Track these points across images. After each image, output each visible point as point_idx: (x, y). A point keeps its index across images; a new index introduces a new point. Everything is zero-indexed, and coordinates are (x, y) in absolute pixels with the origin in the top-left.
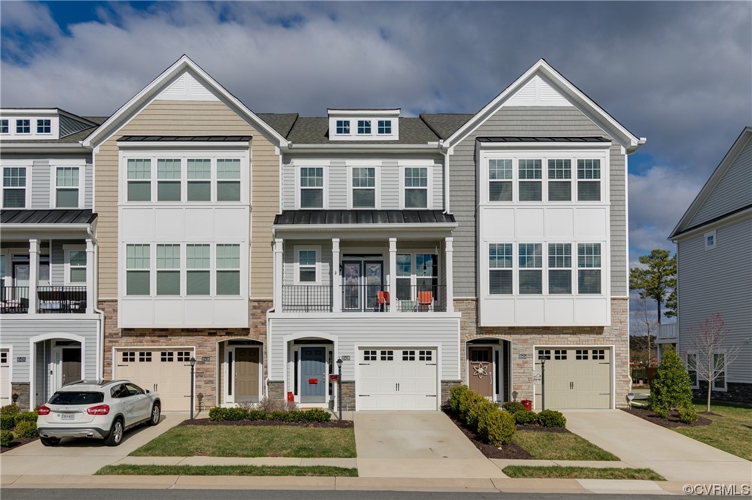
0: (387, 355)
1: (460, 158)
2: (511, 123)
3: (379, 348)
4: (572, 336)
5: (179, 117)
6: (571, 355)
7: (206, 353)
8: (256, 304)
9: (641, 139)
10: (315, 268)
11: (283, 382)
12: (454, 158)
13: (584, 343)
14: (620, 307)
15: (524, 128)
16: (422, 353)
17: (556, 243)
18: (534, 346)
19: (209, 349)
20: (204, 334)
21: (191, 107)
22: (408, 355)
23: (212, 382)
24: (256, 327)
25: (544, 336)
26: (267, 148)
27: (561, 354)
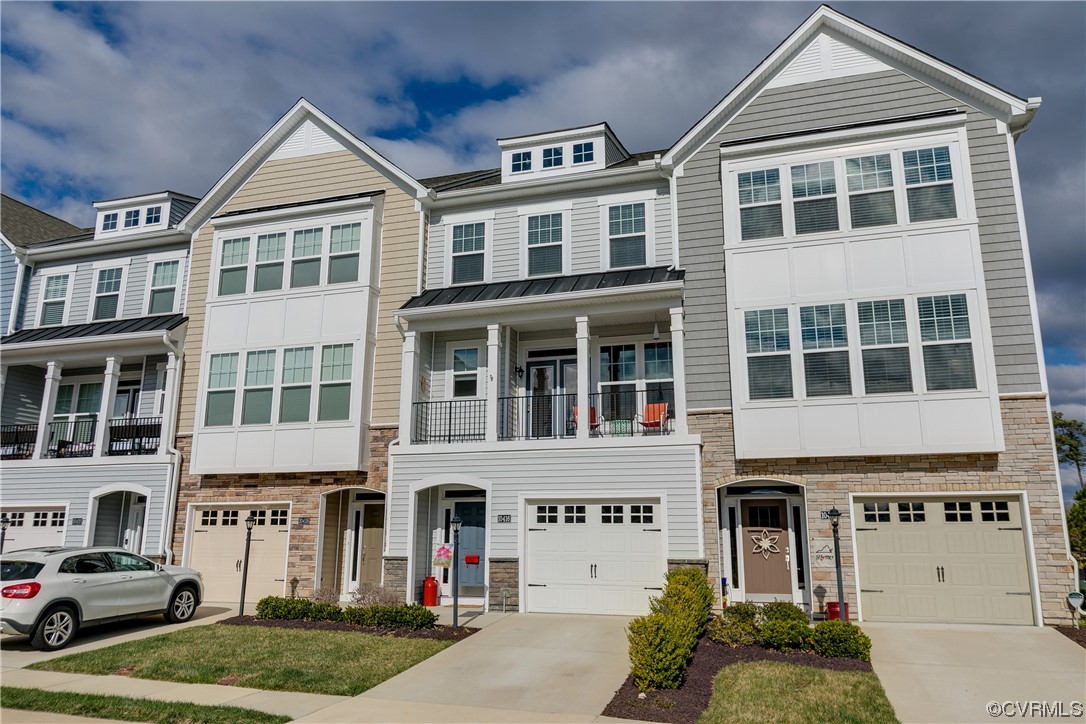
0: (576, 513)
1: (695, 180)
2: (782, 113)
3: (561, 501)
4: (928, 474)
5: (294, 179)
6: (935, 512)
7: (305, 512)
8: (378, 433)
9: (1030, 100)
10: (475, 375)
11: (406, 559)
12: (686, 181)
13: (956, 487)
14: (1028, 415)
15: (805, 117)
16: (635, 509)
17: (872, 300)
18: (851, 495)
19: (310, 505)
20: (305, 481)
21: (310, 164)
22: (611, 513)
23: (310, 558)
24: (377, 469)
25: (869, 475)
26: (405, 204)
27: (912, 510)
